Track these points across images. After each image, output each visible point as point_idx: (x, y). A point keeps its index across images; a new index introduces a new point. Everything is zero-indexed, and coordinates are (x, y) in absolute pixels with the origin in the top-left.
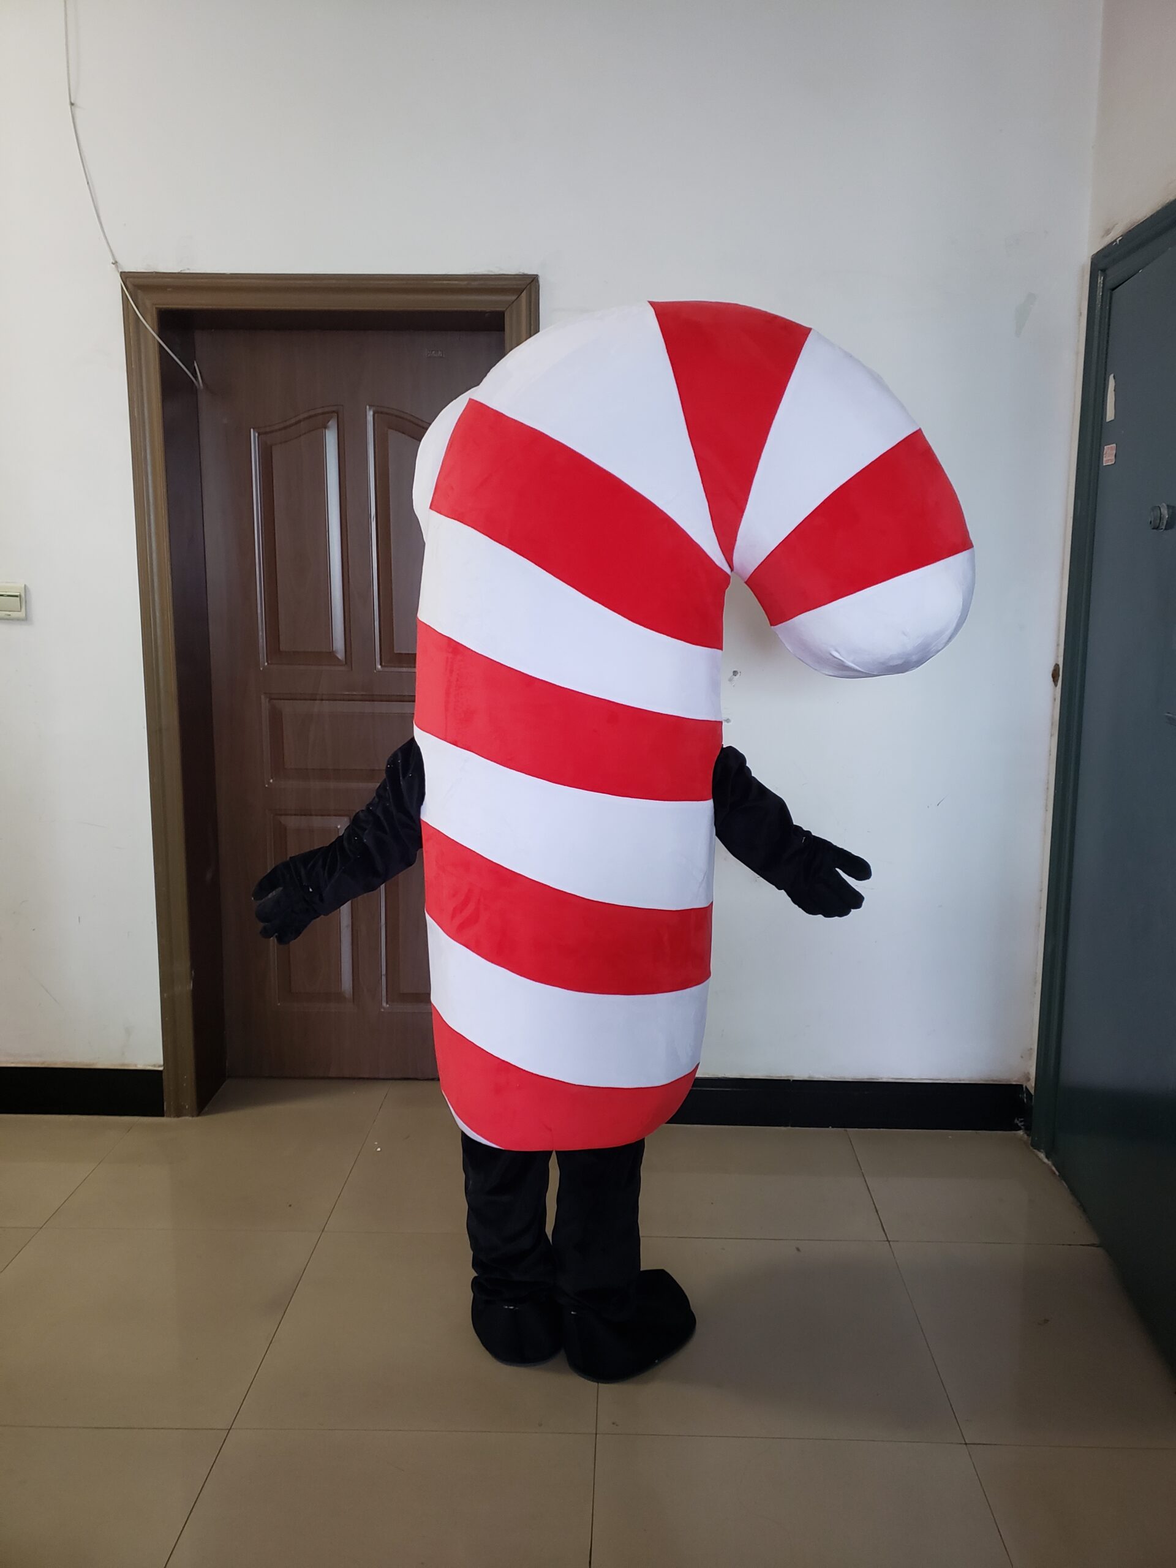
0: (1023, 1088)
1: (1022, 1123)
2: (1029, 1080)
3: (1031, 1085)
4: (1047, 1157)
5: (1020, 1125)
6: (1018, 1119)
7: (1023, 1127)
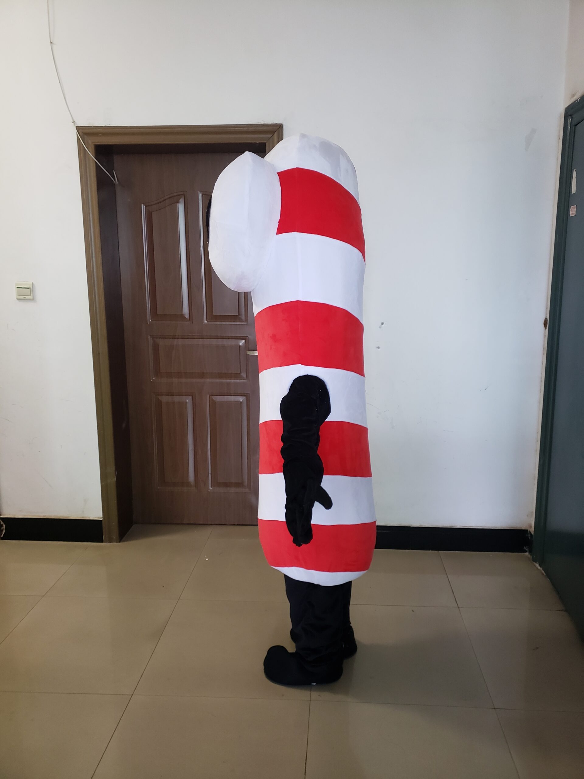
0: (528, 531)
2: (531, 527)
3: (532, 530)
4: (540, 566)
5: (527, 549)
6: (526, 547)
7: (528, 551)
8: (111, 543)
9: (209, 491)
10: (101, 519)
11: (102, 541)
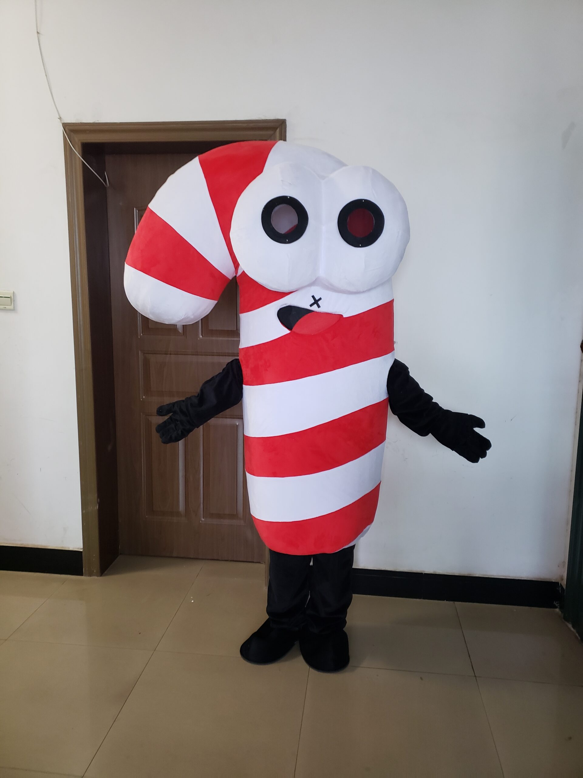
0: (559, 584)
1: (559, 604)
2: (562, 579)
3: (564, 583)
4: (573, 627)
5: (557, 605)
6: (557, 602)
7: (559, 607)
8: (91, 577)
9: (201, 522)
10: (82, 550)
11: (81, 574)
